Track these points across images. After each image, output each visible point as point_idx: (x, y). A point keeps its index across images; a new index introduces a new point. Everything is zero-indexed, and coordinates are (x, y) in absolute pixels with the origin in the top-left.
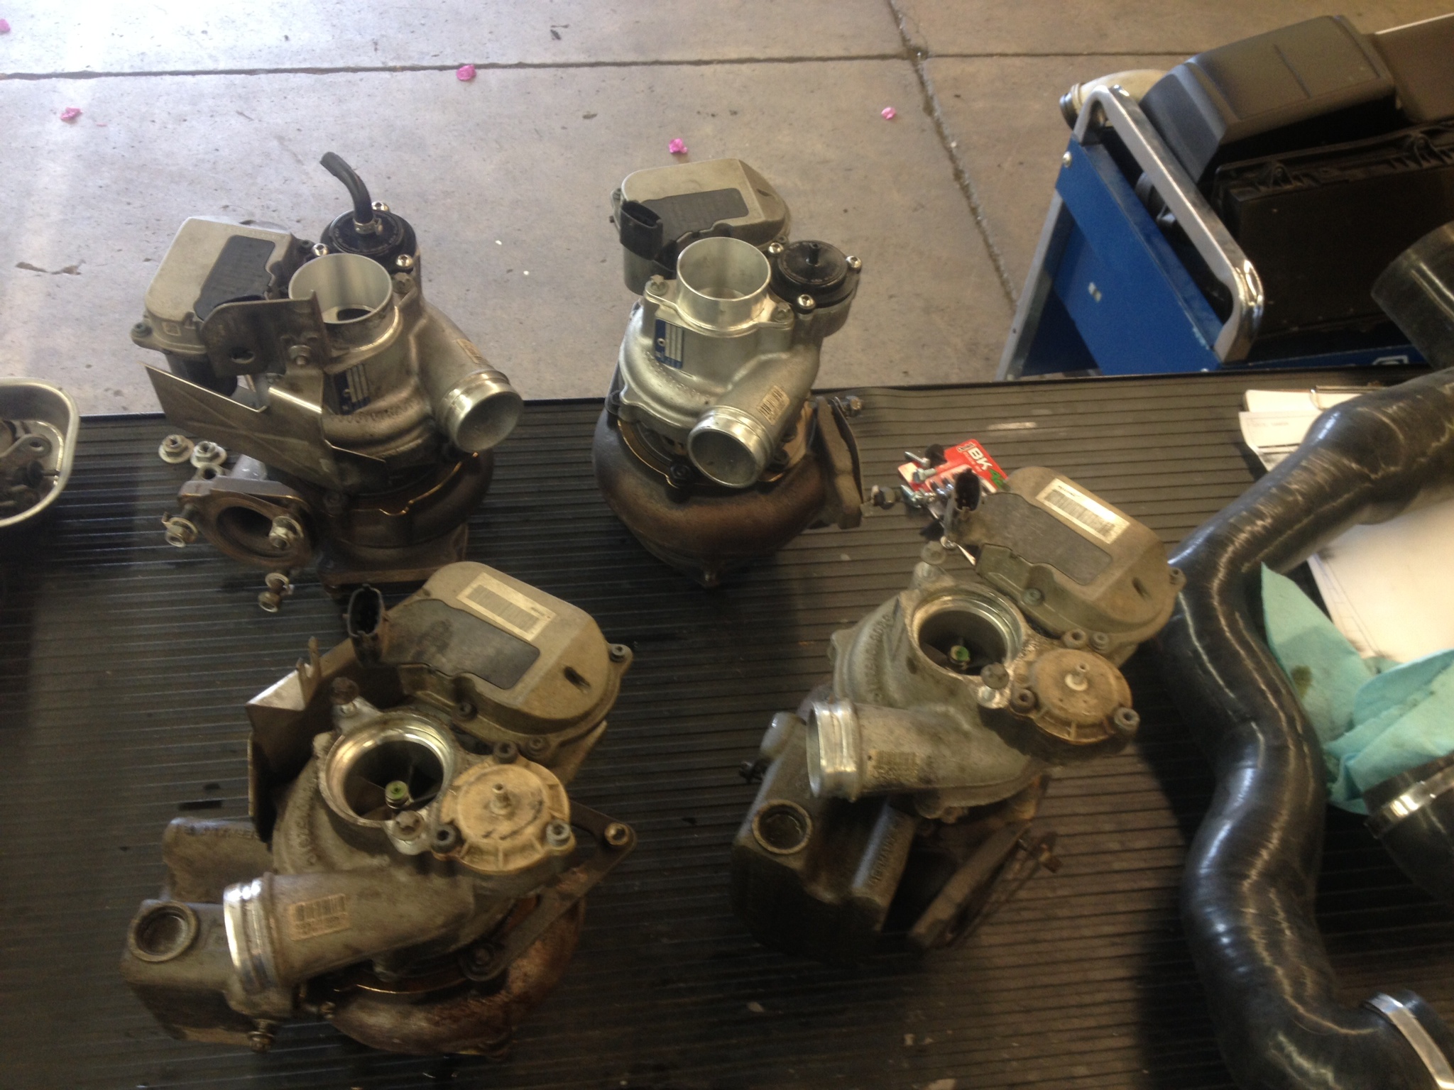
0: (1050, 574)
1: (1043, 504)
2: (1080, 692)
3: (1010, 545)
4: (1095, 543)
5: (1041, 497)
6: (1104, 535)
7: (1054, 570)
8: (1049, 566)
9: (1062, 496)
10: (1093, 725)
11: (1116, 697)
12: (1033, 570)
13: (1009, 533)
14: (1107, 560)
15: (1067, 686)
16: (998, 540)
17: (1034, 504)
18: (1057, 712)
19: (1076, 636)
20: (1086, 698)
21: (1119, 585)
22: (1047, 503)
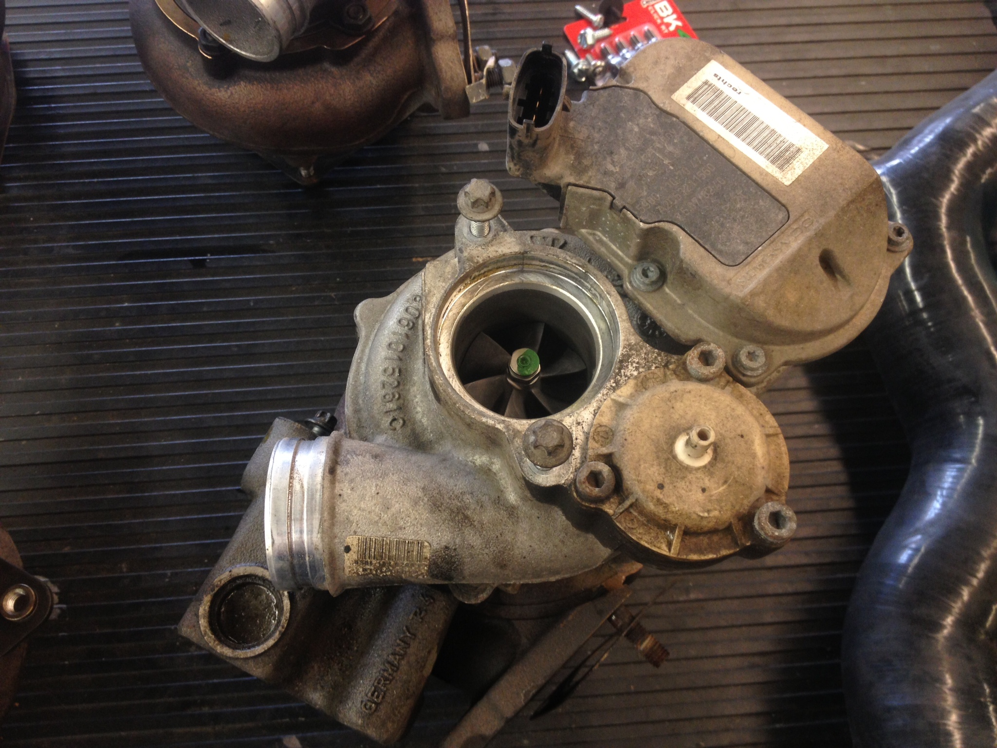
0: (675, 243)
1: (682, 108)
2: (698, 469)
3: (612, 186)
4: (763, 183)
5: (681, 95)
6: (781, 167)
7: (681, 236)
8: (675, 228)
9: (719, 93)
10: (713, 531)
11: (761, 480)
12: (646, 234)
13: (613, 163)
14: (781, 216)
15: (675, 457)
16: (592, 177)
17: (668, 108)
18: (651, 506)
19: (706, 358)
20: (707, 482)
21: (795, 264)
22: (690, 107)
